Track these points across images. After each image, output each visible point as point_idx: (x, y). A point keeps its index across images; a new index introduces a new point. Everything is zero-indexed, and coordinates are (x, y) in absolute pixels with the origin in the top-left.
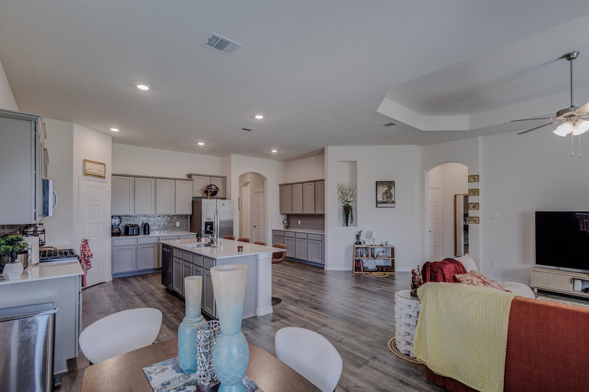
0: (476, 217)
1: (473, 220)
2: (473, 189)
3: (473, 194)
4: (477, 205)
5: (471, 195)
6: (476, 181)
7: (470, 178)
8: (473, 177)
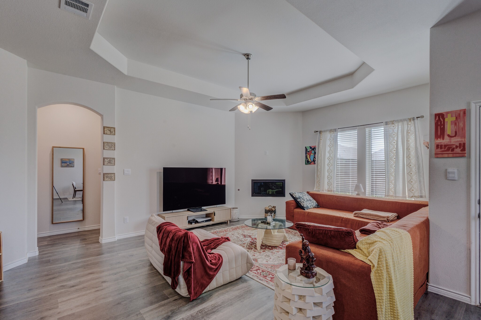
0: (112, 174)
1: (109, 177)
2: (109, 143)
3: (109, 148)
4: (114, 160)
5: (107, 149)
6: (112, 134)
7: (105, 130)
8: (109, 129)
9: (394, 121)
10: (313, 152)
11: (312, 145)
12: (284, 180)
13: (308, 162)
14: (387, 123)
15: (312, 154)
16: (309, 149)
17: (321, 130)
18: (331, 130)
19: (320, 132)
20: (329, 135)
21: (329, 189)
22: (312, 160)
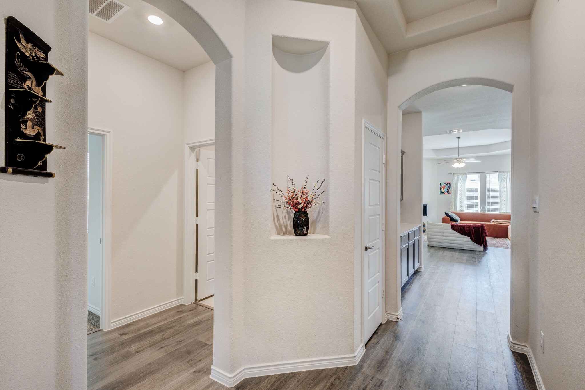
9: (504, 171)
10: (446, 186)
11: (446, 182)
12: (426, 205)
13: (442, 192)
14: (500, 172)
15: (446, 188)
16: (443, 184)
17: (454, 173)
18: (462, 173)
19: (453, 174)
20: (460, 176)
21: (461, 210)
22: (446, 192)
